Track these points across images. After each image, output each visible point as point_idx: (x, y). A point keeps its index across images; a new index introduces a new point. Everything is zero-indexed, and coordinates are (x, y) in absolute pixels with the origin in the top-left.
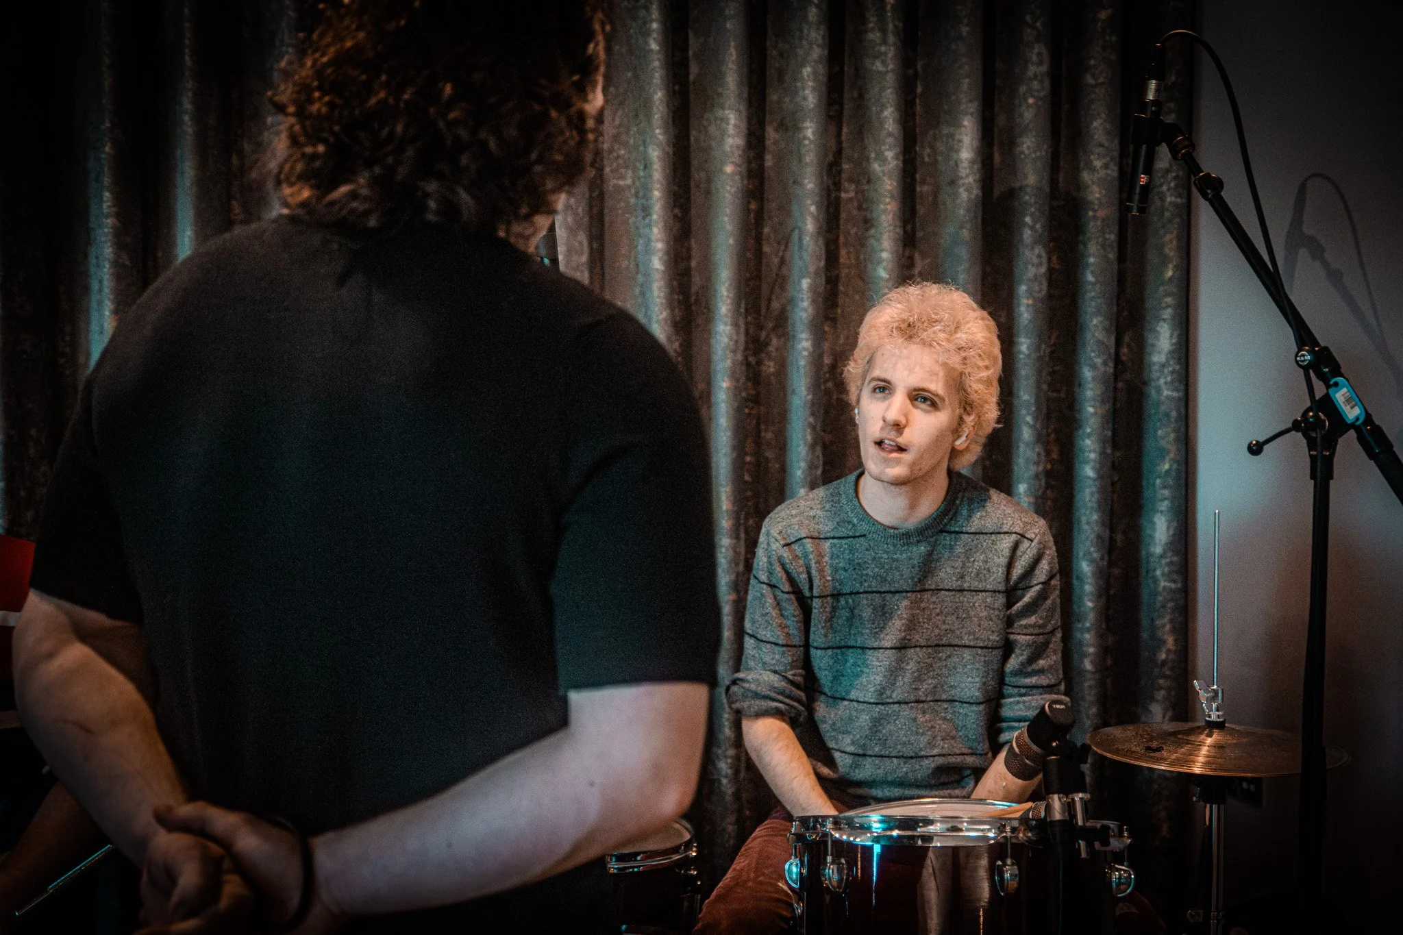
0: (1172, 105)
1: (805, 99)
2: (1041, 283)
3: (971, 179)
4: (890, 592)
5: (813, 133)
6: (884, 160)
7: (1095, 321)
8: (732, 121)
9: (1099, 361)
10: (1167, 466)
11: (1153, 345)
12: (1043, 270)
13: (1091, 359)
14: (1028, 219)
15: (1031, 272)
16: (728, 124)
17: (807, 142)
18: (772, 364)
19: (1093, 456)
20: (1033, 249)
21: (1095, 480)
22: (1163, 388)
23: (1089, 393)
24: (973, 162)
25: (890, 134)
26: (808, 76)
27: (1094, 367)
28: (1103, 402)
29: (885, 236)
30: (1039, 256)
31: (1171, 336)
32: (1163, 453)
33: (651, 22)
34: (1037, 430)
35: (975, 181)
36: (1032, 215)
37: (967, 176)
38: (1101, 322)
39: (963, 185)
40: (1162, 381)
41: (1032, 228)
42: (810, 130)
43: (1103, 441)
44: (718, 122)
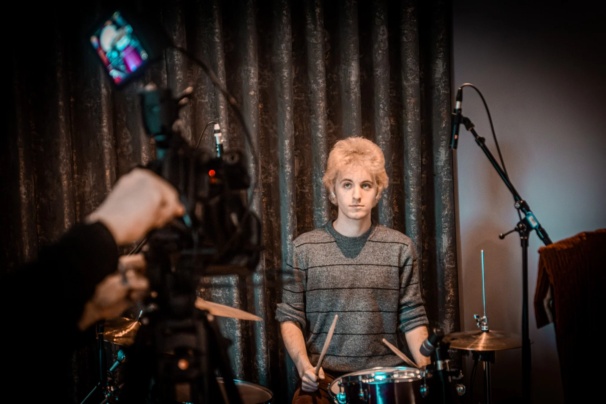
0: (441, 49)
1: (283, 58)
2: (388, 134)
3: (356, 90)
4: (347, 265)
5: (287, 74)
6: (318, 84)
7: (412, 149)
8: (252, 72)
9: (414, 167)
10: (446, 212)
11: (437, 158)
12: (388, 128)
13: (411, 166)
14: (381, 105)
15: (384, 129)
16: (250, 72)
17: (285, 78)
18: (271, 178)
19: (414, 210)
20: (384, 119)
21: (415, 221)
22: (443, 178)
23: (411, 182)
24: (356, 82)
25: (320, 72)
26: (284, 48)
27: (412, 170)
28: (417, 186)
29: (320, 118)
30: (387, 122)
31: (446, 154)
32: (444, 207)
33: (215, 28)
34: (389, 200)
35: (358, 90)
36: (382, 104)
37: (354, 88)
38: (414, 150)
39: (353, 92)
40: (442, 174)
41: (383, 109)
42: (286, 73)
43: (418, 203)
44: (246, 72)
